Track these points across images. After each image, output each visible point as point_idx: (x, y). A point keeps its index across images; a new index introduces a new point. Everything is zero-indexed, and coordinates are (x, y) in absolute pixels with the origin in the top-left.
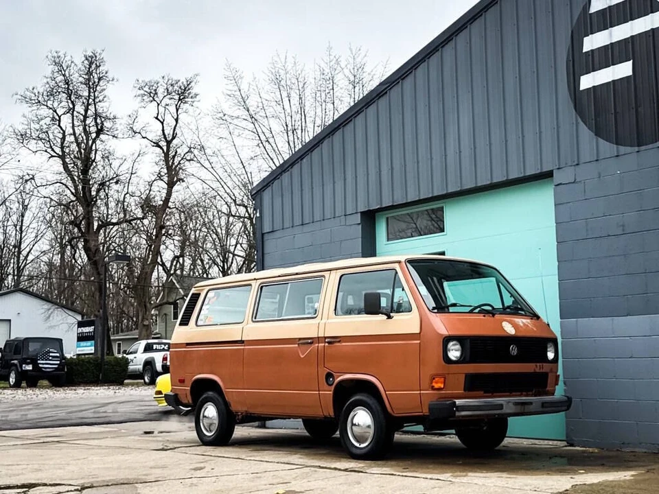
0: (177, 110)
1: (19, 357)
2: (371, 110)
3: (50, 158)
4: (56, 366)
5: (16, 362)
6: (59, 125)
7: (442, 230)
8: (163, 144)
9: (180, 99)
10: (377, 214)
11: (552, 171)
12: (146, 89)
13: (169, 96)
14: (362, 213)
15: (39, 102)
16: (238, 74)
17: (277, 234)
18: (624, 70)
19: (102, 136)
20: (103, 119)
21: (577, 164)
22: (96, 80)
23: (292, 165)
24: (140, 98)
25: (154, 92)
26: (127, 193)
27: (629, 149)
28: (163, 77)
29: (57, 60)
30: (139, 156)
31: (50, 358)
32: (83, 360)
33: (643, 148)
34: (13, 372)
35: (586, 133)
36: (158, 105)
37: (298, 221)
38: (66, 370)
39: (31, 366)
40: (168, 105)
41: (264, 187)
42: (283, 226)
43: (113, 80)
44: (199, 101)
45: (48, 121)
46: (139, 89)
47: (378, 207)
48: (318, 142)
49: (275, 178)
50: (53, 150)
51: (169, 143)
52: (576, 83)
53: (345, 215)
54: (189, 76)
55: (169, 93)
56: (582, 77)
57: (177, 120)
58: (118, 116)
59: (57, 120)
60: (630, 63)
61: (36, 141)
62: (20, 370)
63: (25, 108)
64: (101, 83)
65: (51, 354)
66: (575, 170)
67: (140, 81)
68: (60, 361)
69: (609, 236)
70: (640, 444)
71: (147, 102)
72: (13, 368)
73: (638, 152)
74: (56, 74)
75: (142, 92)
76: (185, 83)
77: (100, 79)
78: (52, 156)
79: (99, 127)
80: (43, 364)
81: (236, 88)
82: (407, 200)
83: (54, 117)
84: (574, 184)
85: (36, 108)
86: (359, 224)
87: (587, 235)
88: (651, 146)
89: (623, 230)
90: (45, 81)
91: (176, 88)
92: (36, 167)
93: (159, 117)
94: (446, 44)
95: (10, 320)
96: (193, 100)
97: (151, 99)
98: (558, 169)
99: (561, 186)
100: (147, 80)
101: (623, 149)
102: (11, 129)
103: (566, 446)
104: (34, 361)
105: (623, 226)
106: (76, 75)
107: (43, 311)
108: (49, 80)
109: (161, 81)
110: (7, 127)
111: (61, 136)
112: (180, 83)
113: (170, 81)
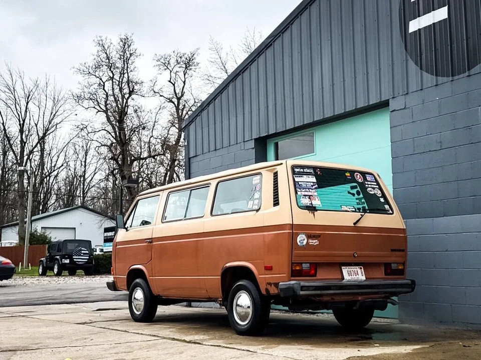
0: (185, 75)
1: (60, 254)
2: (261, 59)
3: (97, 112)
4: (86, 260)
5: (58, 257)
6: (104, 89)
8: (175, 100)
9: (186, 68)
10: (268, 140)
11: (389, 100)
12: (162, 60)
13: (179, 65)
14: (255, 139)
15: (90, 73)
16: (219, 46)
17: (199, 158)
19: (133, 96)
20: (134, 84)
21: (407, 94)
22: (129, 56)
23: (209, 104)
24: (158, 67)
25: (167, 63)
26: (152, 136)
27: (445, 79)
28: (174, 52)
29: (101, 42)
30: (160, 110)
31: (82, 254)
32: (106, 256)
33: (456, 77)
34: (56, 264)
35: (413, 67)
36: (171, 72)
37: (212, 148)
38: (94, 263)
39: (68, 260)
40: (178, 72)
41: (191, 122)
42: (203, 152)
43: (140, 55)
44: (200, 68)
45: (96, 86)
46: (157, 61)
47: (266, 134)
49: (197, 115)
50: (100, 107)
51: (179, 99)
52: (406, 27)
53: (244, 142)
54: (192, 50)
55: (178, 63)
56: (410, 22)
57: (184, 82)
58: (144, 81)
59: (102, 85)
60: (446, 8)
61: (88, 101)
62: (61, 263)
63: (80, 78)
64: (132, 58)
65: (82, 252)
66: (405, 98)
67: (158, 55)
68: (89, 256)
69: (430, 151)
70: (454, 322)
71: (162, 70)
72: (56, 261)
73: (452, 81)
74: (100, 53)
75: (159, 63)
76: (190, 55)
77: (131, 55)
78: (99, 111)
79: (131, 90)
80: (77, 259)
81: (218, 57)
82: (286, 128)
83: (100, 83)
84: (404, 110)
85: (87, 77)
86: (253, 148)
87: (414, 151)
88: (462, 76)
89: (441, 146)
90: (93, 57)
91: (183, 59)
92: (88, 119)
93: (172, 81)
95: (75, 228)
96: (195, 67)
97: (166, 67)
98: (393, 98)
99: (394, 112)
100: (163, 54)
101: (441, 79)
102: (70, 93)
103: (399, 324)
104: (70, 257)
105: (441, 142)
106: (115, 53)
107: (97, 221)
108: (96, 57)
109: (173, 54)
110: (67, 91)
111: (105, 96)
112: (186, 56)
113: (179, 54)
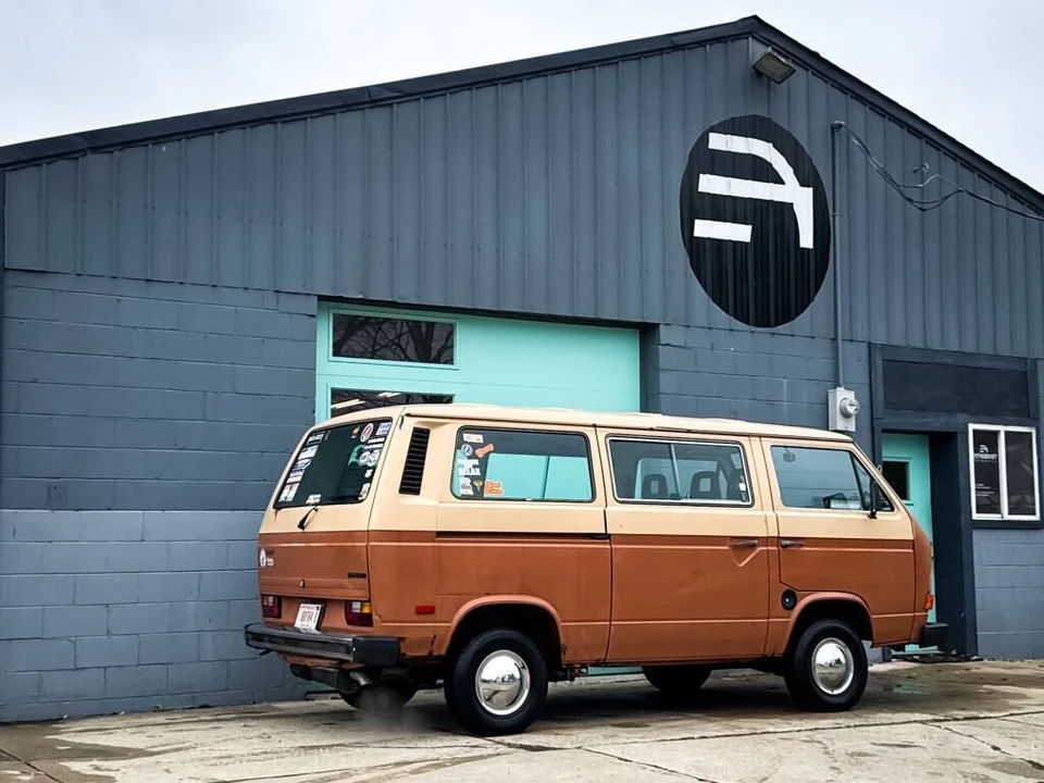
11: (657, 325)
14: (320, 298)
18: (741, 233)
21: (688, 326)
27: (744, 326)
33: (758, 329)
52: (690, 225)
53: (277, 292)
56: (696, 221)
60: (749, 228)
66: (686, 332)
73: (753, 332)
84: (684, 350)
86: (313, 316)
98: (665, 324)
99: (669, 347)
101: (737, 324)
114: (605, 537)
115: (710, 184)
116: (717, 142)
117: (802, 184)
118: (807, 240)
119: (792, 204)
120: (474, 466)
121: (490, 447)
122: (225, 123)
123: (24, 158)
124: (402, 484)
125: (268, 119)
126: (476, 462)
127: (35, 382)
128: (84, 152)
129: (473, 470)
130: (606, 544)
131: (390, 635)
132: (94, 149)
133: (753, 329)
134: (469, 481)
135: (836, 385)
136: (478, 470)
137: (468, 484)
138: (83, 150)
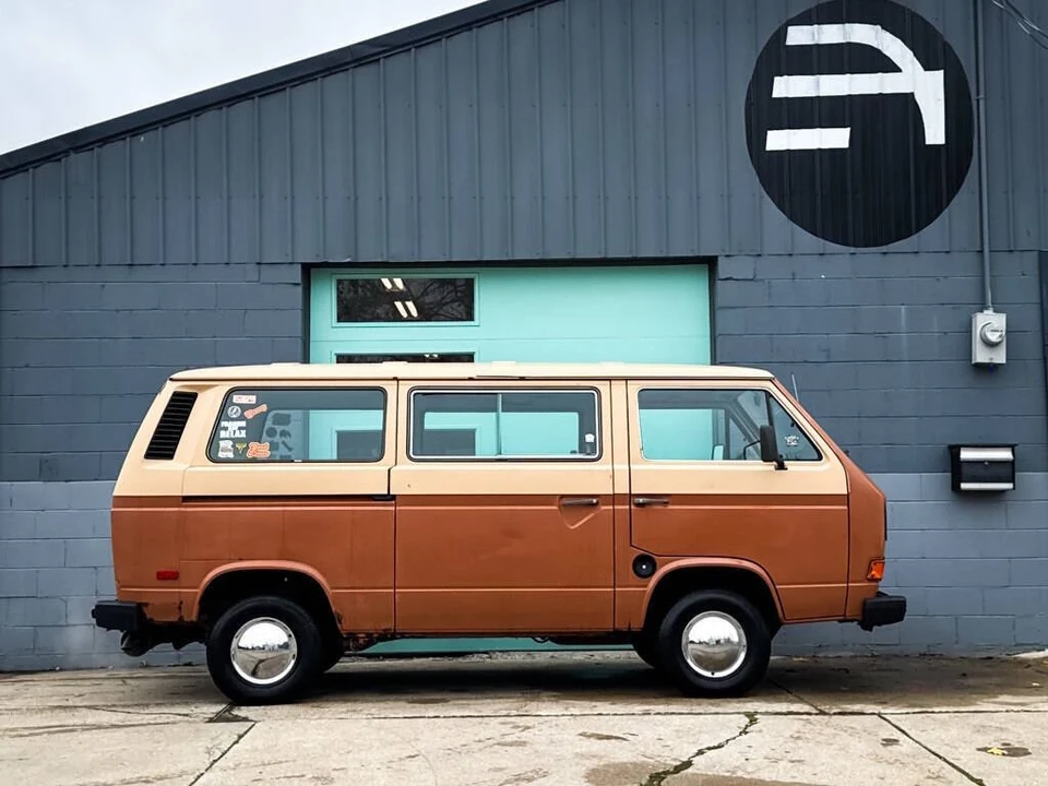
7: (470, 317)
48: (189, 112)
52: (761, 139)
56: (769, 133)
60: (847, 130)
94: (519, 14)
114: (388, 498)
115: (788, 87)
116: (798, 36)
117: (927, 67)
118: (935, 133)
119: (912, 94)
120: (240, 428)
121: (264, 408)
122: (202, 105)
123: (12, 166)
124: (149, 449)
125: (244, 95)
126: (243, 424)
127: (27, 367)
128: (66, 153)
129: (238, 432)
130: (391, 505)
131: (129, 599)
132: (77, 149)
133: (852, 250)
134: (231, 443)
135: (982, 308)
136: (244, 432)
137: (230, 447)
138: (64, 152)
